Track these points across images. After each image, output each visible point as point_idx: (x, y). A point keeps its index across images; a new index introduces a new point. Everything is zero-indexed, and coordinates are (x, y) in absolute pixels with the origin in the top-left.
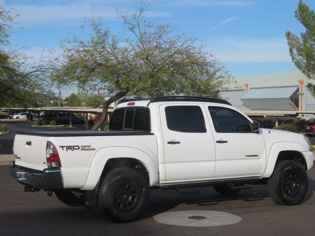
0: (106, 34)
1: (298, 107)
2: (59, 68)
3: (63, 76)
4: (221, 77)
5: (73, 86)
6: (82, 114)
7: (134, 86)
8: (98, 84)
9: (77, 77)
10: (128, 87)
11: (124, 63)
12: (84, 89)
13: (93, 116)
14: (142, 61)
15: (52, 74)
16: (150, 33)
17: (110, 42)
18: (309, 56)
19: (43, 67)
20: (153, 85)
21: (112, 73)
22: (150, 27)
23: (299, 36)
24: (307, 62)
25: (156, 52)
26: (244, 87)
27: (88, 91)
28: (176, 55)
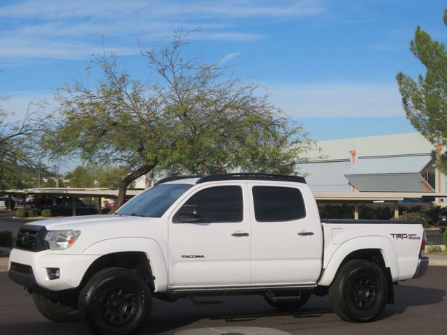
0: (123, 80)
1: (434, 188)
2: (53, 129)
3: (59, 142)
4: (296, 142)
5: (75, 155)
6: (93, 199)
7: (165, 157)
8: (112, 152)
9: (81, 143)
10: (156, 158)
11: (151, 121)
12: (91, 161)
13: (111, 201)
14: (178, 119)
15: (43, 138)
16: (190, 77)
17: (130, 91)
18: (432, 110)
19: (29, 128)
20: (193, 155)
21: (133, 137)
22: (189, 68)
23: (416, 80)
24: (430, 119)
25: (198, 106)
26: (350, 157)
27: (97, 163)
28: (228, 110)
